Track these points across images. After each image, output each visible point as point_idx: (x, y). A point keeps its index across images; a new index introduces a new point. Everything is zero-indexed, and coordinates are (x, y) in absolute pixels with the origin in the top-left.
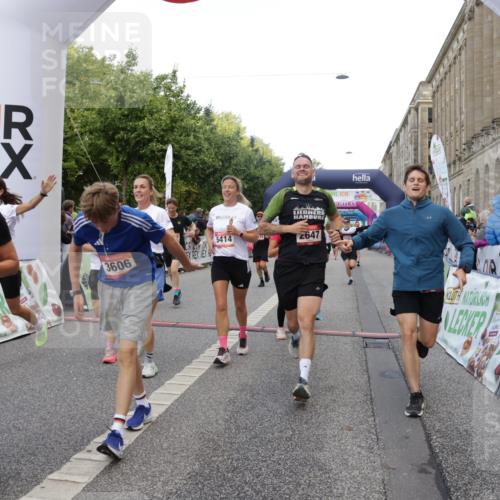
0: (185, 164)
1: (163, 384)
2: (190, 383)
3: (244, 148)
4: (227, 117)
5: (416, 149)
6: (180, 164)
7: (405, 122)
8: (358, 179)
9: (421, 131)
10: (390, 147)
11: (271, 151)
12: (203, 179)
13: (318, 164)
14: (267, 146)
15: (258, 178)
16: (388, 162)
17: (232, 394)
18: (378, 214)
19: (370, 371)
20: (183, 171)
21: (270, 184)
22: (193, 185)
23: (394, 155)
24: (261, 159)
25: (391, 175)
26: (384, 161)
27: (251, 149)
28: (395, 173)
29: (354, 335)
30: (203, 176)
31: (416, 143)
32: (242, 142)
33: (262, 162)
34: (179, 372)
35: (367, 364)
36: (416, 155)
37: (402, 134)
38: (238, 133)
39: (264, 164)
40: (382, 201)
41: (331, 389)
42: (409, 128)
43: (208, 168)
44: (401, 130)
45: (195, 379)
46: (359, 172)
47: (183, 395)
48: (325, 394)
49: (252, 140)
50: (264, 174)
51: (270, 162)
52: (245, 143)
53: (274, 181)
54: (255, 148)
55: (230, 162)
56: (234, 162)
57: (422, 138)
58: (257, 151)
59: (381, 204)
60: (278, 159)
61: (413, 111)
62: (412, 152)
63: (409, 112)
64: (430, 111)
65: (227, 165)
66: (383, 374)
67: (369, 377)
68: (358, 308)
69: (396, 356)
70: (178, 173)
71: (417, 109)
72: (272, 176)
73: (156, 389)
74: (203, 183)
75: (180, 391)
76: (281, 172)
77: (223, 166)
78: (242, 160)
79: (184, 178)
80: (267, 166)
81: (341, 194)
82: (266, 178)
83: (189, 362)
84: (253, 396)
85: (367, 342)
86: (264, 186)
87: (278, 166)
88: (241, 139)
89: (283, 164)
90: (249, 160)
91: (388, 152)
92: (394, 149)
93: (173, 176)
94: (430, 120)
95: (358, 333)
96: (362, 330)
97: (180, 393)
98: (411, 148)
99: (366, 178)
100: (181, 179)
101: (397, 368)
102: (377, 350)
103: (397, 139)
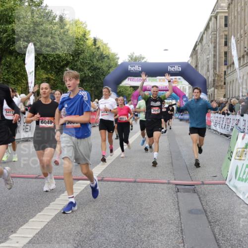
0: (45, 57)
1: (27, 221)
2: (48, 220)
3: (89, 47)
4: (76, 23)
5: (215, 47)
6: (41, 58)
7: (207, 27)
8: (172, 69)
9: (219, 34)
10: (196, 46)
11: (109, 48)
12: (59, 69)
13: (144, 58)
14: (106, 45)
15: (99, 69)
16: (194, 57)
17: (79, 228)
18: (187, 95)
19: (180, 210)
20: (43, 63)
21: (108, 73)
22: (51, 73)
23: (199, 51)
24: (102, 55)
25: (196, 66)
26: (192, 56)
27: (94, 47)
28: (199, 65)
29: (169, 183)
30: (58, 67)
31: (215, 43)
32: (87, 42)
33: (102, 57)
34: (40, 212)
35: (178, 204)
36: (215, 51)
37: (205, 36)
38: (84, 35)
39: (104, 58)
40: (190, 86)
41: (152, 222)
42: (210, 31)
43: (62, 61)
44: (204, 33)
45: (52, 217)
46: (173, 64)
47: (42, 230)
48: (148, 227)
49: (95, 40)
50: (103, 65)
51: (108, 57)
52: (90, 42)
53: (111, 71)
54: (97, 46)
55: (79, 57)
56: (81, 56)
57: (219, 39)
58: (98, 48)
59: (189, 88)
60: (115, 55)
61: (213, 19)
62: (212, 50)
63: (210, 19)
64: (226, 18)
65: (76, 59)
66: (190, 212)
67: (180, 214)
68: (172, 163)
69: (200, 198)
70: (39, 64)
71: (216, 18)
72: (109, 67)
73: (22, 226)
74: (59, 72)
75: (40, 227)
76: (116, 64)
77: (73, 59)
78: (88, 55)
79: (44, 68)
80: (106, 59)
81: (160, 80)
82: (105, 69)
83: (48, 205)
84: (95, 229)
85: (178, 188)
86: (104, 74)
87: (114, 60)
88: (87, 39)
89: (118, 58)
90: (93, 55)
91: (194, 49)
92: (199, 47)
93: (36, 67)
94: (226, 25)
95: (172, 181)
96: (175, 180)
97: (40, 228)
98: (211, 46)
99: (178, 69)
100: (42, 68)
101: (200, 207)
102: (186, 193)
103: (201, 39)
